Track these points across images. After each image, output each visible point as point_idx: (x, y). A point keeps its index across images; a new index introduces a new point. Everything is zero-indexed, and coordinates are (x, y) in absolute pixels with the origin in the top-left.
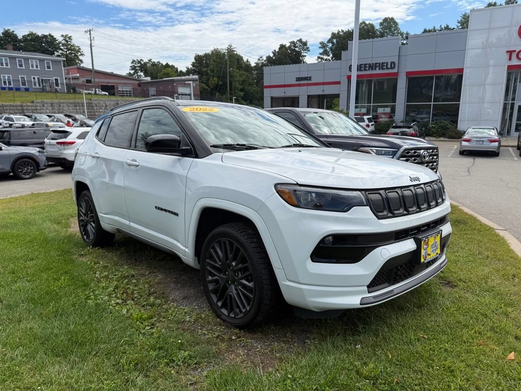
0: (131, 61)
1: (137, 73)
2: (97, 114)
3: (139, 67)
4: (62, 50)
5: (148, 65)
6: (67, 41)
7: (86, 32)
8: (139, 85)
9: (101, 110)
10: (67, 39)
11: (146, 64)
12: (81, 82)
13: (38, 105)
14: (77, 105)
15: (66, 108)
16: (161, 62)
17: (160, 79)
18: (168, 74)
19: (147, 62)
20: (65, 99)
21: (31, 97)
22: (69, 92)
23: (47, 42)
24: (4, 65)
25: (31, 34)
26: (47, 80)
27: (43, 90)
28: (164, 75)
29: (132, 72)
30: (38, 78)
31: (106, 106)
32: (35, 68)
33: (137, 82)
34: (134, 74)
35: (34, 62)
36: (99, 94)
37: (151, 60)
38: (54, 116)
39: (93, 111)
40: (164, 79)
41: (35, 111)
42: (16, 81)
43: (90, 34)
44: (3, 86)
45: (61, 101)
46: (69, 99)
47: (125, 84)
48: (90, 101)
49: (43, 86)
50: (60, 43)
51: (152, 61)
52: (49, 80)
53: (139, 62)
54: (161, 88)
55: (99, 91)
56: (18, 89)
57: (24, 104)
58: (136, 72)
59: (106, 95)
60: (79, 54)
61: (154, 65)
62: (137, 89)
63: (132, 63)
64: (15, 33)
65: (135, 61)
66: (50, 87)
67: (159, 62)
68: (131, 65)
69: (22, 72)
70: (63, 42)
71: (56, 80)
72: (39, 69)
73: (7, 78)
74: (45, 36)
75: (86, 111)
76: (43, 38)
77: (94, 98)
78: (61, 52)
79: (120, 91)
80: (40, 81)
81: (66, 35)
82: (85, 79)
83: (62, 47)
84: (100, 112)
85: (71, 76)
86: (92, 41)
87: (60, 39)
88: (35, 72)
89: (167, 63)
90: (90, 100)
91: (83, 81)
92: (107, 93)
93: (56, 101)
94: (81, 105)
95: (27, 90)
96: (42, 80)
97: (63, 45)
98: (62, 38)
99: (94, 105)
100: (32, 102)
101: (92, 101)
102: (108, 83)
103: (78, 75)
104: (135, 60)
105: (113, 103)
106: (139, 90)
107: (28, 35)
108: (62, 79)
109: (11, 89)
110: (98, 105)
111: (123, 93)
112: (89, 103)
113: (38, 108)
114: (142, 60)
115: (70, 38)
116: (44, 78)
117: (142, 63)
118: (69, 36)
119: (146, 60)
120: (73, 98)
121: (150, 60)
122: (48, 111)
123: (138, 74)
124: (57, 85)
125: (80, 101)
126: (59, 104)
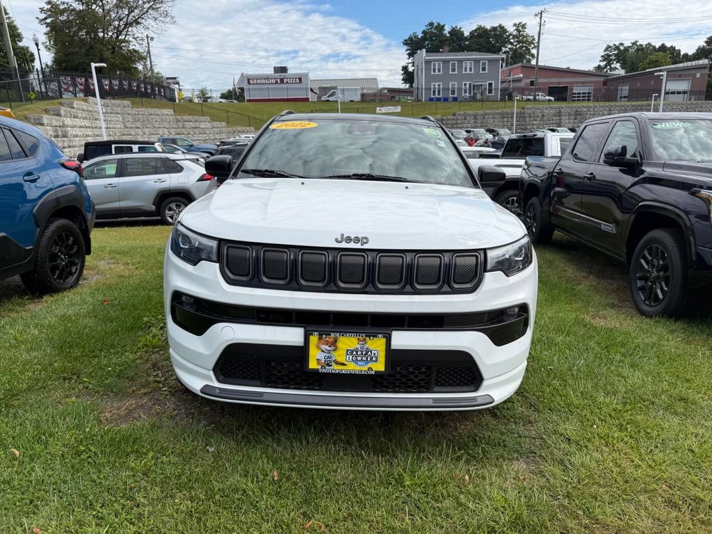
0: (605, 47)
1: (610, 65)
2: (528, 127)
3: (615, 55)
4: (511, 43)
5: (630, 50)
6: (519, 31)
7: (536, 15)
8: (605, 83)
9: (535, 122)
10: (520, 28)
11: (627, 49)
12: (524, 85)
13: (460, 117)
14: (506, 116)
15: (491, 121)
16: (653, 44)
17: (641, 70)
18: (657, 61)
19: (630, 47)
20: (493, 108)
21: (455, 108)
22: (503, 99)
23: (495, 35)
24: (437, 71)
25: (480, 28)
26: (479, 86)
27: (473, 99)
28: (649, 64)
29: (603, 64)
30: (470, 84)
31: (543, 116)
32: (468, 72)
33: (602, 79)
34: (606, 66)
35: (468, 64)
36: (538, 101)
37: (636, 42)
38: (473, 131)
39: (524, 123)
40: (647, 70)
41: (455, 126)
42: (446, 89)
43: (541, 18)
44: (432, 96)
45: (487, 111)
46: (497, 109)
47: (584, 83)
48: (523, 111)
49: (474, 94)
50: (510, 35)
51: (638, 44)
52: (482, 85)
53: (617, 48)
54: (638, 84)
55: (541, 96)
56: (446, 100)
57: (445, 118)
58: (609, 63)
59: (550, 100)
60: (532, 46)
61: (640, 49)
62: (600, 90)
63: (605, 51)
64: (462, 30)
65: (610, 47)
66: (482, 95)
67: (649, 44)
68: (603, 54)
69: (453, 78)
70: (515, 33)
71: (490, 85)
72: (473, 72)
73: (437, 86)
74: (494, 29)
75: (515, 123)
76: (491, 31)
77: (529, 105)
78: (510, 46)
79: (575, 94)
80: (472, 87)
81: (520, 23)
82: (528, 81)
83: (512, 41)
84: (533, 124)
85: (511, 77)
86: (542, 27)
87: (511, 29)
88: (468, 77)
89: (663, 45)
90: (523, 108)
91: (526, 84)
92: (552, 98)
93: (481, 112)
94: (510, 116)
95: (455, 99)
96: (474, 86)
97: (514, 37)
98: (515, 28)
99: (526, 115)
100: (454, 115)
101: (526, 110)
102: (559, 84)
103: (521, 75)
104: (611, 45)
105: (553, 111)
106: (604, 91)
107: (476, 31)
108: (497, 84)
109: (438, 99)
110: (532, 115)
111: (578, 97)
112: (521, 113)
113: (459, 121)
114: (622, 44)
115: (524, 26)
116: (476, 84)
117: (622, 48)
118: (523, 23)
119: (628, 44)
120: (502, 108)
121: (634, 44)
122: (469, 125)
123: (612, 66)
124: (490, 91)
125: (509, 111)
126: (484, 116)
